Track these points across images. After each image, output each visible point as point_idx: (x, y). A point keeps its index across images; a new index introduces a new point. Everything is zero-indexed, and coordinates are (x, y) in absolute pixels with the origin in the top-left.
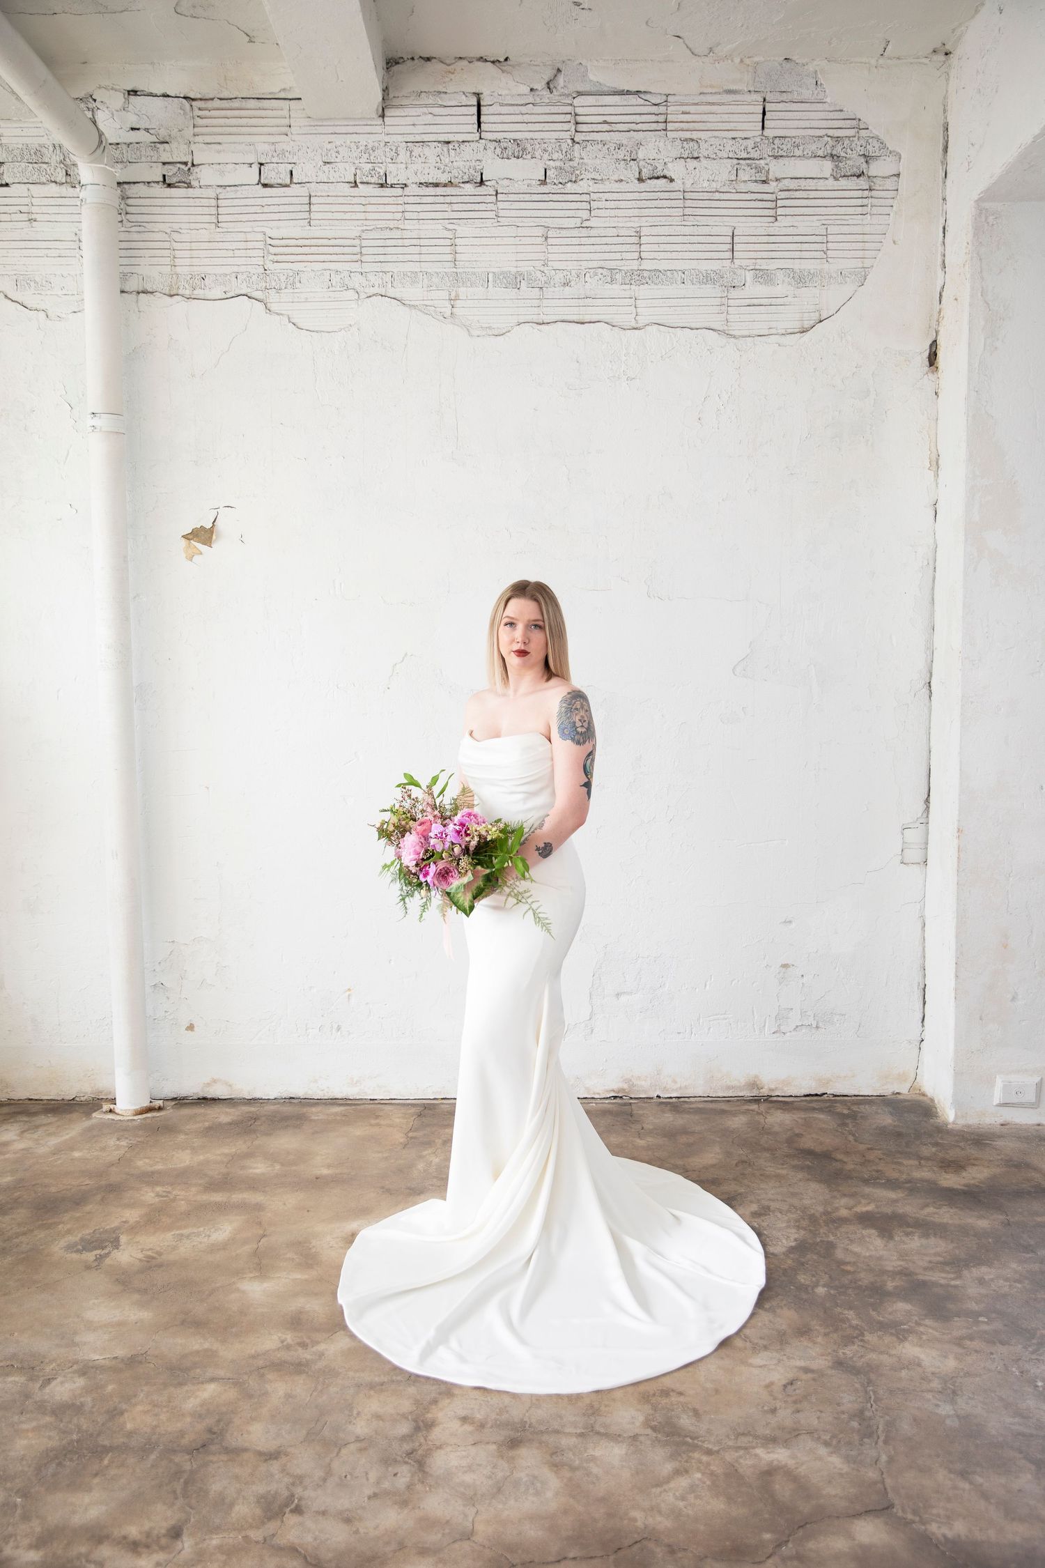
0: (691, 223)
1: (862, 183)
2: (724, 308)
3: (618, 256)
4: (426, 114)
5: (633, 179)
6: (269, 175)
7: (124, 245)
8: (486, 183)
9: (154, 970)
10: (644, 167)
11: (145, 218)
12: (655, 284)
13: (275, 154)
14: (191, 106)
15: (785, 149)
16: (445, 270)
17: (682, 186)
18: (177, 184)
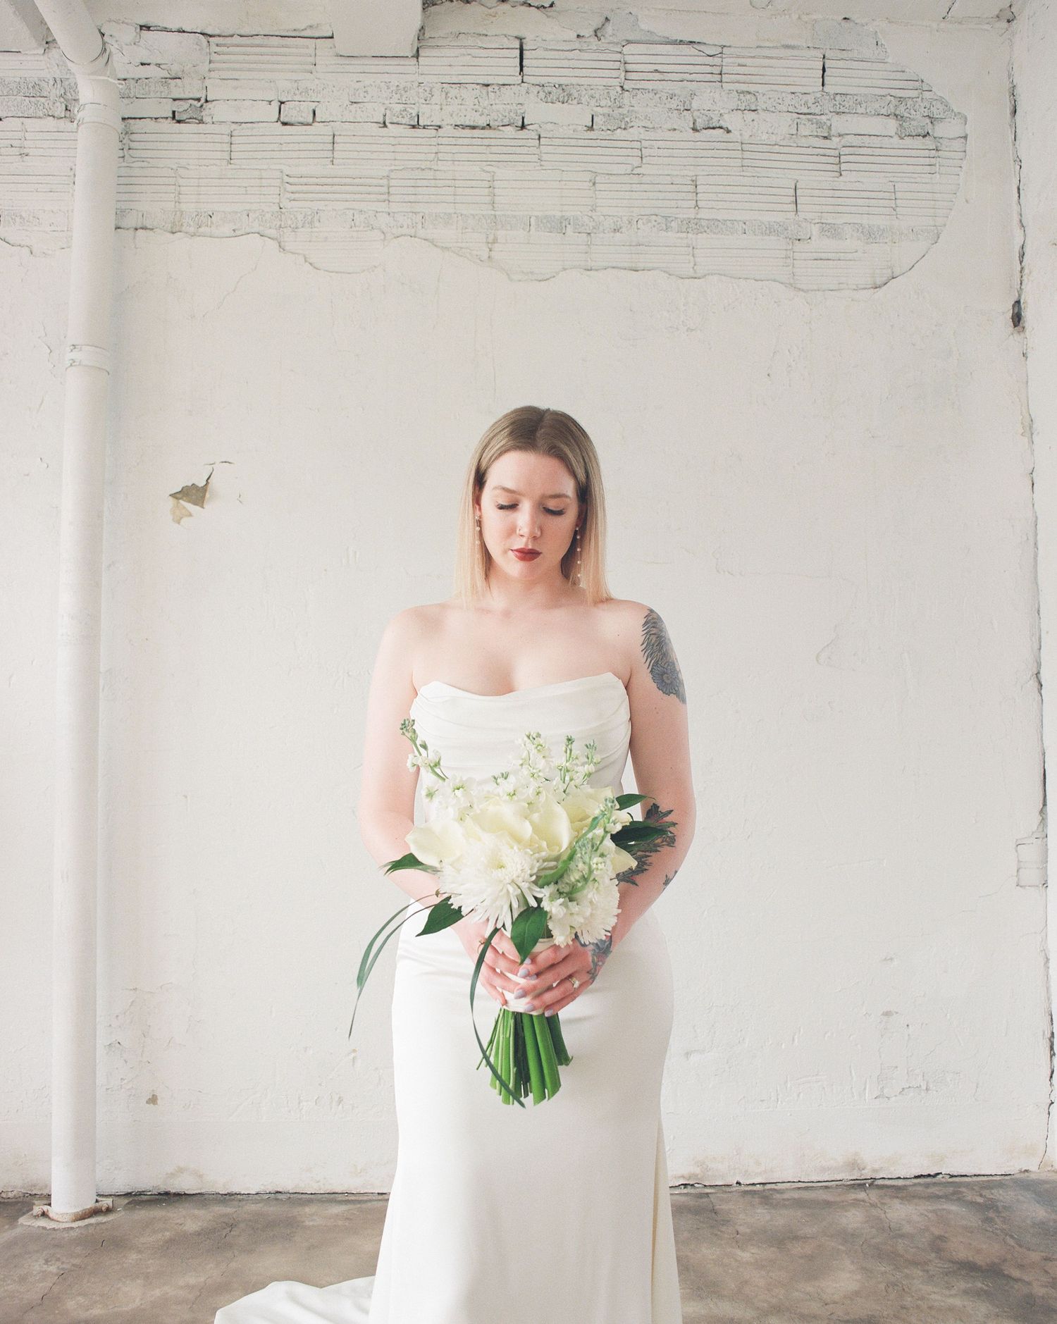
0: (751, 174)
1: (928, 142)
2: (788, 261)
3: (673, 203)
4: (464, 55)
5: (688, 129)
6: (289, 113)
7: (123, 180)
8: (528, 127)
9: (110, 1025)
10: (699, 118)
11: (149, 153)
12: (714, 233)
13: (297, 92)
14: (208, 42)
15: (847, 106)
16: (484, 213)
17: (739, 137)
18: (187, 120)
